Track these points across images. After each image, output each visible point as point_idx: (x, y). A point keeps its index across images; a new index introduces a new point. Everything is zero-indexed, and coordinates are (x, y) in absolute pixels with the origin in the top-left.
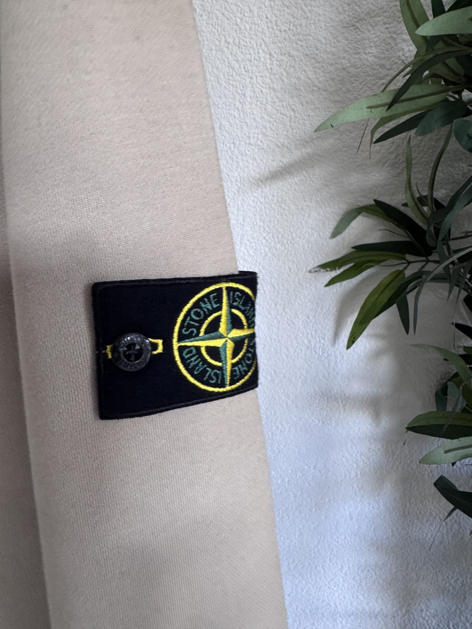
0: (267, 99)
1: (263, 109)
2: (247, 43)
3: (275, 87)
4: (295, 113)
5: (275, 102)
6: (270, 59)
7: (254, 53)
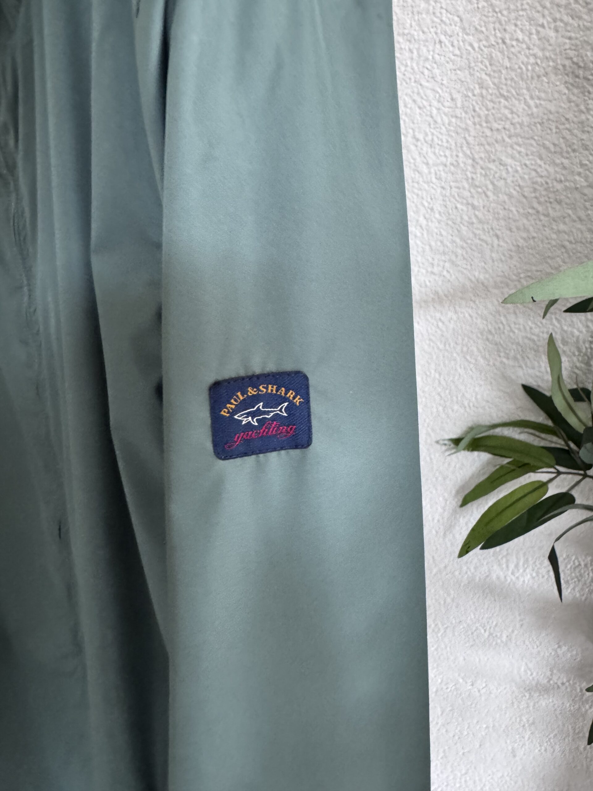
0: (462, 218)
1: (456, 231)
2: (442, 142)
3: (476, 203)
4: (498, 240)
5: (473, 223)
6: (473, 166)
7: (452, 156)
